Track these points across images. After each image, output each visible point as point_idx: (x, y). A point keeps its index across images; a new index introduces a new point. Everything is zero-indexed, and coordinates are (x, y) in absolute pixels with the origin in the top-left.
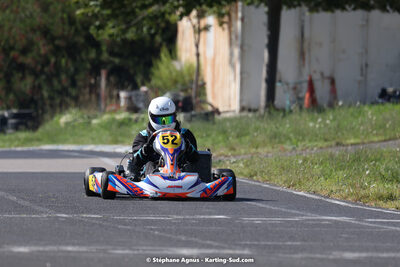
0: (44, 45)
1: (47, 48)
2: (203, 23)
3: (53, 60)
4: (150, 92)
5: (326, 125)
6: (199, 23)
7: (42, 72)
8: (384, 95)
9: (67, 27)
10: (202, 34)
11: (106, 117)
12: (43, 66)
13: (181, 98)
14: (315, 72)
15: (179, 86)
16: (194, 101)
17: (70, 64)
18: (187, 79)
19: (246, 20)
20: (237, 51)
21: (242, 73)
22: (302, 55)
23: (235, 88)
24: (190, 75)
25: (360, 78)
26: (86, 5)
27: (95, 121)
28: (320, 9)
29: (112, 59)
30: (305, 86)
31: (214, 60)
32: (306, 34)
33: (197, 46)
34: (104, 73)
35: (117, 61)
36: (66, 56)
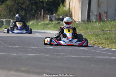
1: (29, 3)
3: (30, 6)
4: (56, 16)
7: (27, 10)
11: (42, 22)
12: (28, 8)
13: (65, 17)
14: (102, 11)
15: (65, 14)
17: (35, 7)
18: (67, 12)
21: (82, 11)
22: (99, 6)
23: (80, 15)
25: (115, 13)
27: (39, 23)
30: (98, 15)
31: (75, 7)
32: (100, 0)
34: (42, 10)
35: (48, 7)
36: (34, 5)
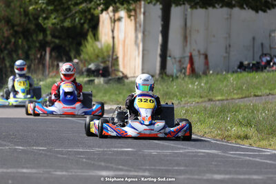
0: (7, 30)
1: (9, 32)
2: (117, 15)
3: (13, 40)
4: (80, 63)
5: (201, 87)
6: (114, 15)
7: (5, 48)
8: (242, 67)
9: (23, 18)
10: (116, 23)
11: (49, 80)
12: (6, 44)
13: (101, 68)
14: (194, 50)
15: (100, 59)
16: (110, 70)
17: (25, 43)
18: (105, 54)
19: (147, 14)
20: (140, 36)
21: (143, 50)
22: (185, 38)
23: (139, 61)
24: (108, 51)
25: (225, 55)
26: (37, 3)
27: (41, 83)
28: (198, 7)
29: (53, 40)
30: (187, 60)
31: (124, 41)
32: (188, 24)
33: (113, 31)
34: (48, 50)
35: (57, 41)
36: (22, 38)
